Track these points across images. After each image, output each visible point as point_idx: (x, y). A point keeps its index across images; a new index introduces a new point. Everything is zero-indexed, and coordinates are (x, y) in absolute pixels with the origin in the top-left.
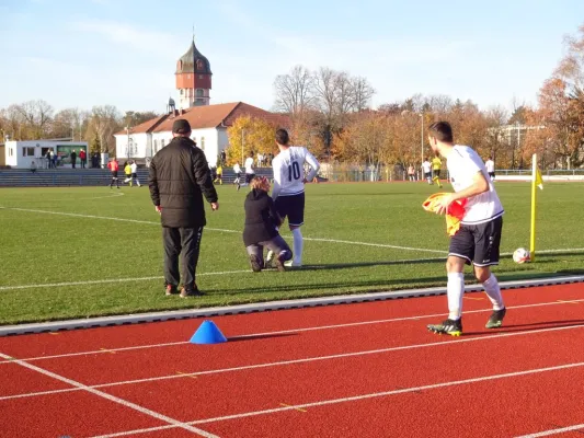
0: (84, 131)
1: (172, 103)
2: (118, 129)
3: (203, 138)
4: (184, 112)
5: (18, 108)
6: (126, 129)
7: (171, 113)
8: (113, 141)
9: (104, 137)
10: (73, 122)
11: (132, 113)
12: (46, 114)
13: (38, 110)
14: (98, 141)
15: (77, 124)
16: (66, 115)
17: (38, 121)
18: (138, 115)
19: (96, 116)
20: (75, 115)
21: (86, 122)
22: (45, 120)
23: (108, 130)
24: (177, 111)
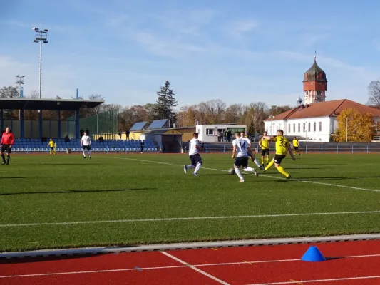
0: (245, 118)
1: (300, 101)
2: (265, 117)
3: (320, 123)
4: (308, 106)
5: (204, 104)
6: (270, 117)
7: (299, 107)
8: (263, 124)
9: (257, 122)
10: (238, 113)
11: (275, 107)
12: (222, 108)
13: (216, 106)
14: (252, 125)
15: (240, 113)
16: (234, 108)
17: (216, 112)
18: (279, 108)
19: (252, 109)
20: (239, 109)
21: (245, 113)
22: (220, 111)
23: (259, 118)
24: (303, 106)
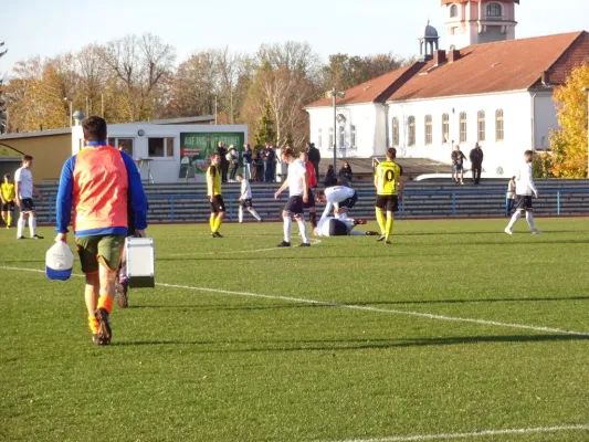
0: (239, 100)
1: (432, 37)
2: (314, 95)
3: (499, 113)
4: (457, 55)
5: (100, 51)
6: (329, 94)
7: (429, 58)
8: (304, 123)
9: (285, 110)
10: (218, 81)
11: (342, 58)
12: (161, 63)
13: (142, 56)
14: (268, 122)
15: (226, 84)
16: (203, 64)
17: (142, 78)
18: (356, 62)
19: (267, 66)
20: (222, 65)
21: (244, 80)
22: (157, 75)
23: (293, 97)
24: (442, 54)
